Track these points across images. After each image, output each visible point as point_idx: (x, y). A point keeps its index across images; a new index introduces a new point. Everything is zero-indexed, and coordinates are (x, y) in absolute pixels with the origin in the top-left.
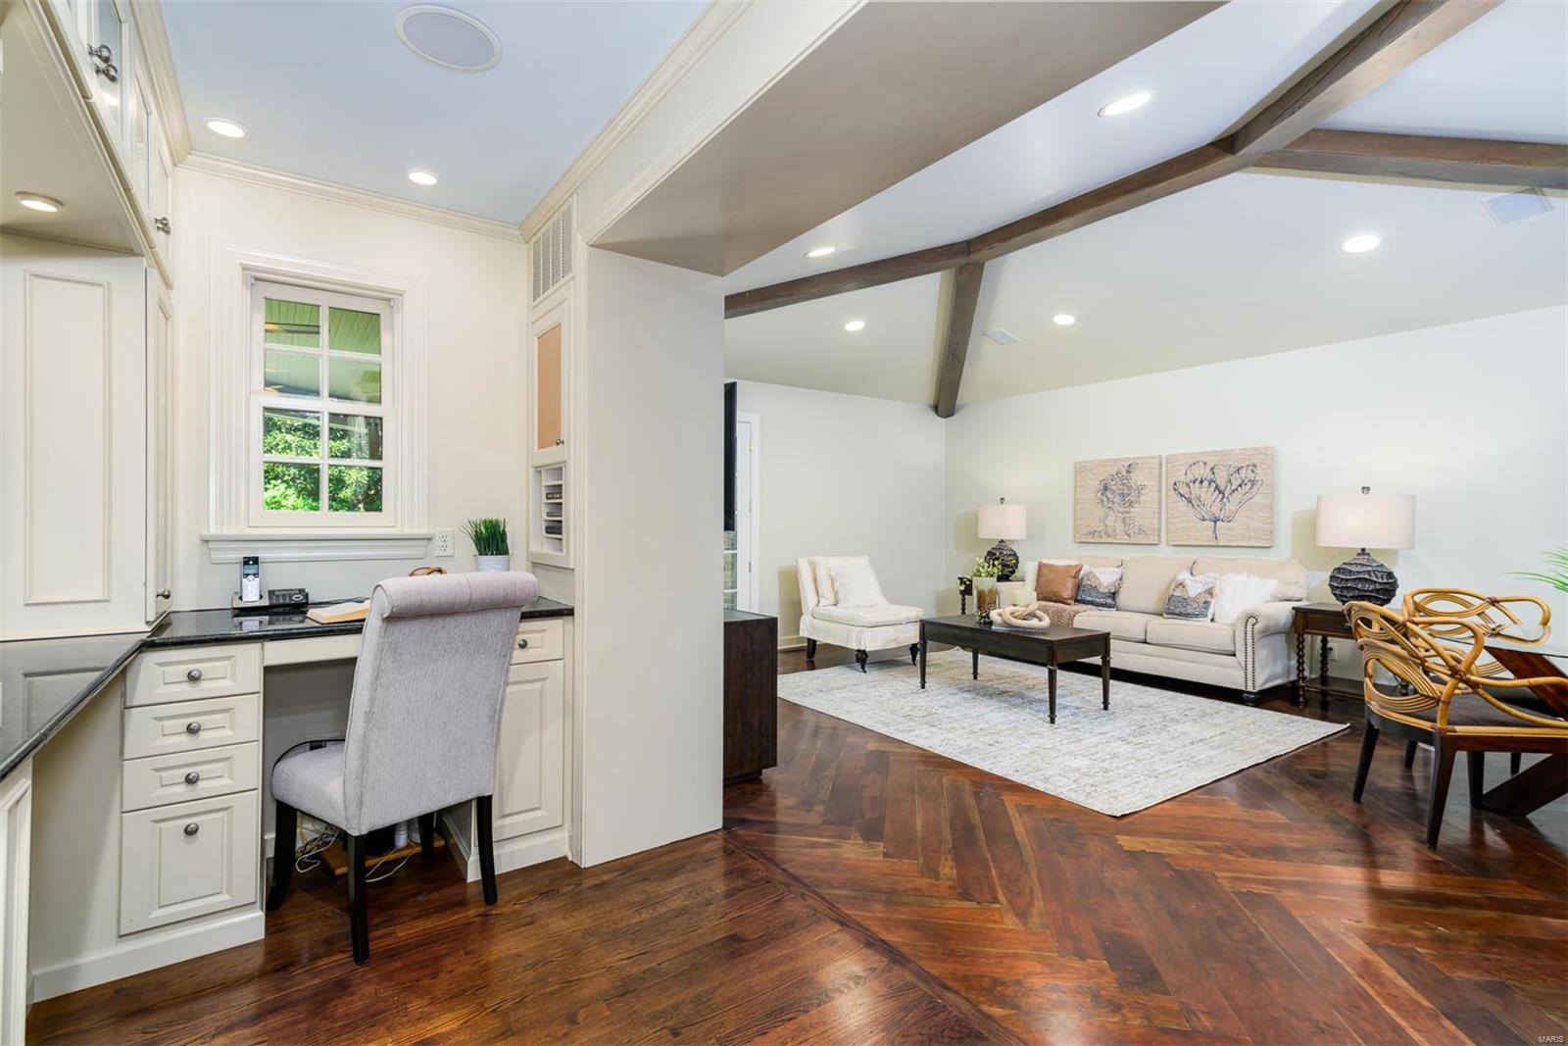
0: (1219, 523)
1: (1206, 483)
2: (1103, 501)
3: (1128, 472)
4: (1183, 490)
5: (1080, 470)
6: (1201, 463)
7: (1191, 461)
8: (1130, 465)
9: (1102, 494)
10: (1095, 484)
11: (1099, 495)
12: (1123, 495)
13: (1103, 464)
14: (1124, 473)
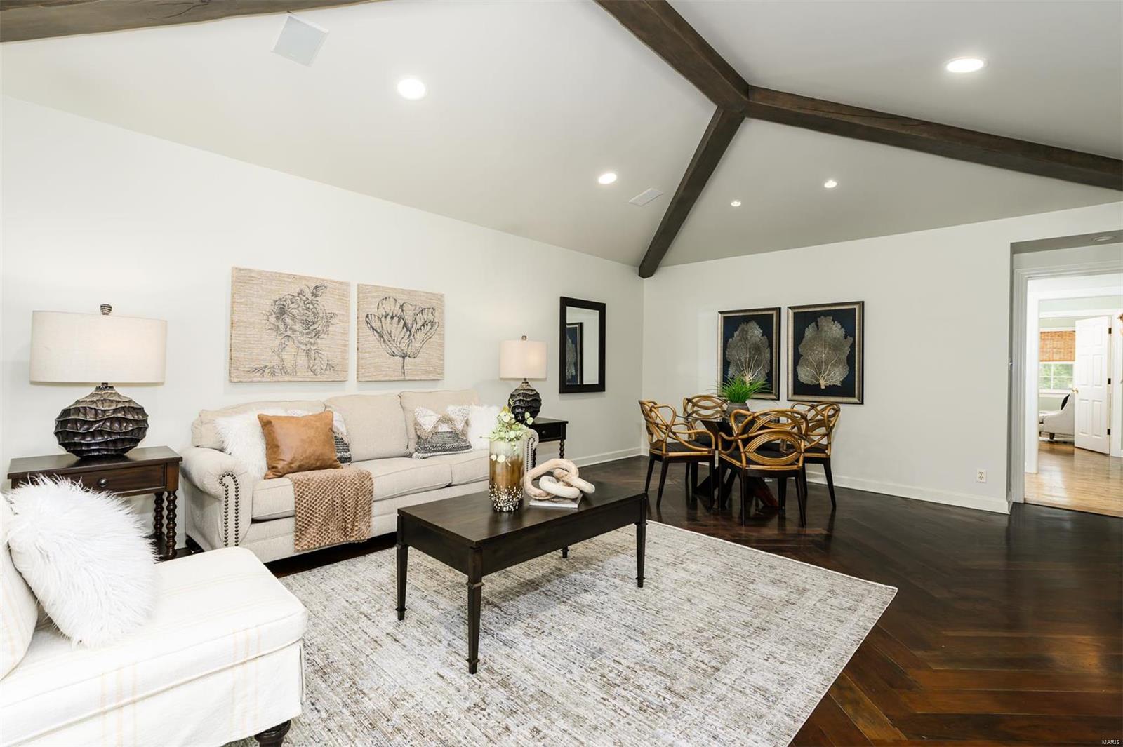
0: (407, 358)
1: (396, 319)
3: (314, 295)
4: (376, 324)
5: (243, 279)
6: (392, 299)
7: (383, 295)
8: (316, 287)
9: (277, 318)
10: (267, 304)
11: (272, 319)
12: (307, 323)
13: (279, 278)
14: (309, 295)
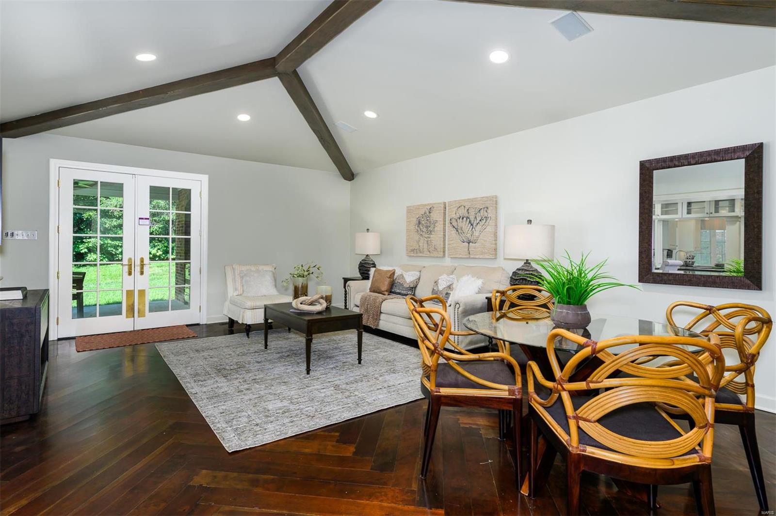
0: (471, 243)
1: (465, 219)
2: (418, 230)
4: (454, 224)
5: (410, 211)
6: (462, 207)
7: (458, 205)
8: (430, 208)
11: (416, 227)
12: (427, 227)
13: (419, 207)
14: (428, 213)
